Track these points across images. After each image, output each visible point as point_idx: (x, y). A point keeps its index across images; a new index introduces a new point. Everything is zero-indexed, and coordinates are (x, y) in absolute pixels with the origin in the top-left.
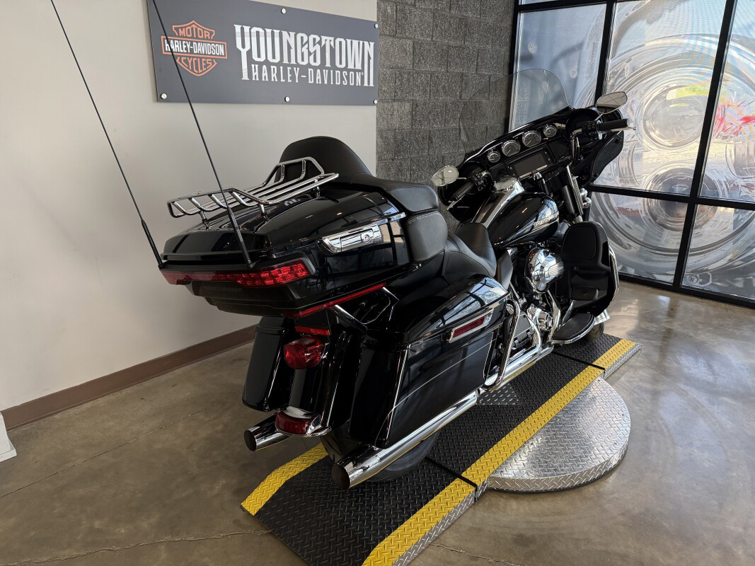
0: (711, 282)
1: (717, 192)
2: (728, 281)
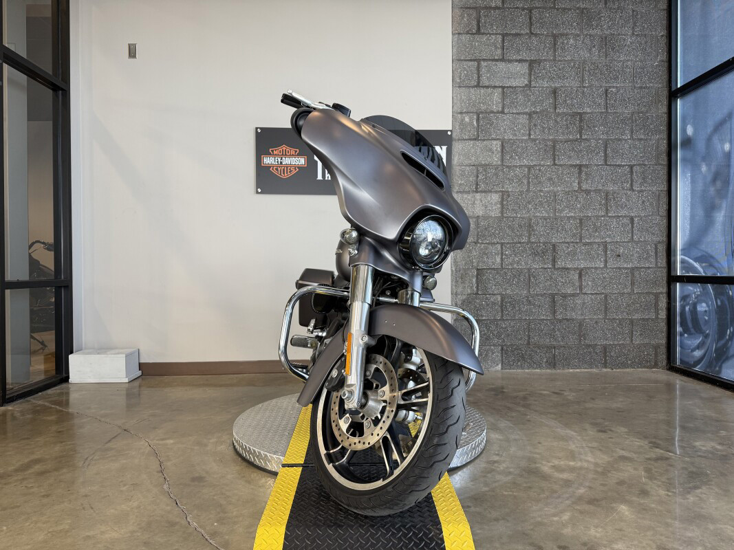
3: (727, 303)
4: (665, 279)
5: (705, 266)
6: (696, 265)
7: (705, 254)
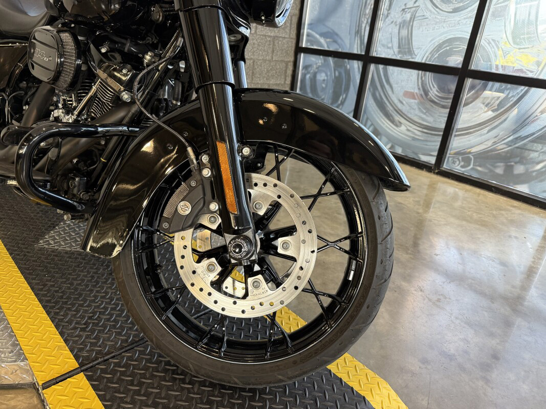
0: (471, 166)
1: (491, 65)
2: (489, 166)
3: (344, 75)
4: (293, 49)
5: (329, 42)
6: (322, 40)
7: (330, 31)
